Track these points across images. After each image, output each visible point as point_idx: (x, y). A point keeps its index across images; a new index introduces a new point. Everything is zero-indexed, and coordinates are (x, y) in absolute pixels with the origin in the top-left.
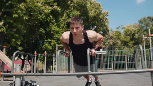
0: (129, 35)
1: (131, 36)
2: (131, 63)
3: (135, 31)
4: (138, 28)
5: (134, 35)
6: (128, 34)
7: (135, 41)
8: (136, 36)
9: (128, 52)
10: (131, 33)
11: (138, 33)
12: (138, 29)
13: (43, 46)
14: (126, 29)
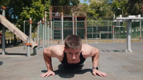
0: (94, 8)
1: (96, 9)
2: (95, 34)
3: (100, 4)
4: (103, 1)
5: (99, 8)
6: (94, 6)
7: (99, 13)
8: (101, 9)
9: (92, 24)
10: (97, 6)
11: (102, 6)
12: (103, 3)
13: (21, 14)
14: (92, 2)
